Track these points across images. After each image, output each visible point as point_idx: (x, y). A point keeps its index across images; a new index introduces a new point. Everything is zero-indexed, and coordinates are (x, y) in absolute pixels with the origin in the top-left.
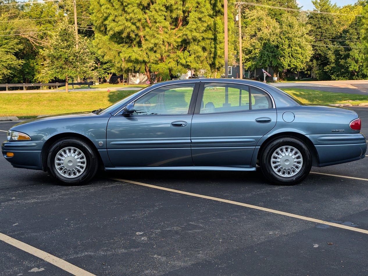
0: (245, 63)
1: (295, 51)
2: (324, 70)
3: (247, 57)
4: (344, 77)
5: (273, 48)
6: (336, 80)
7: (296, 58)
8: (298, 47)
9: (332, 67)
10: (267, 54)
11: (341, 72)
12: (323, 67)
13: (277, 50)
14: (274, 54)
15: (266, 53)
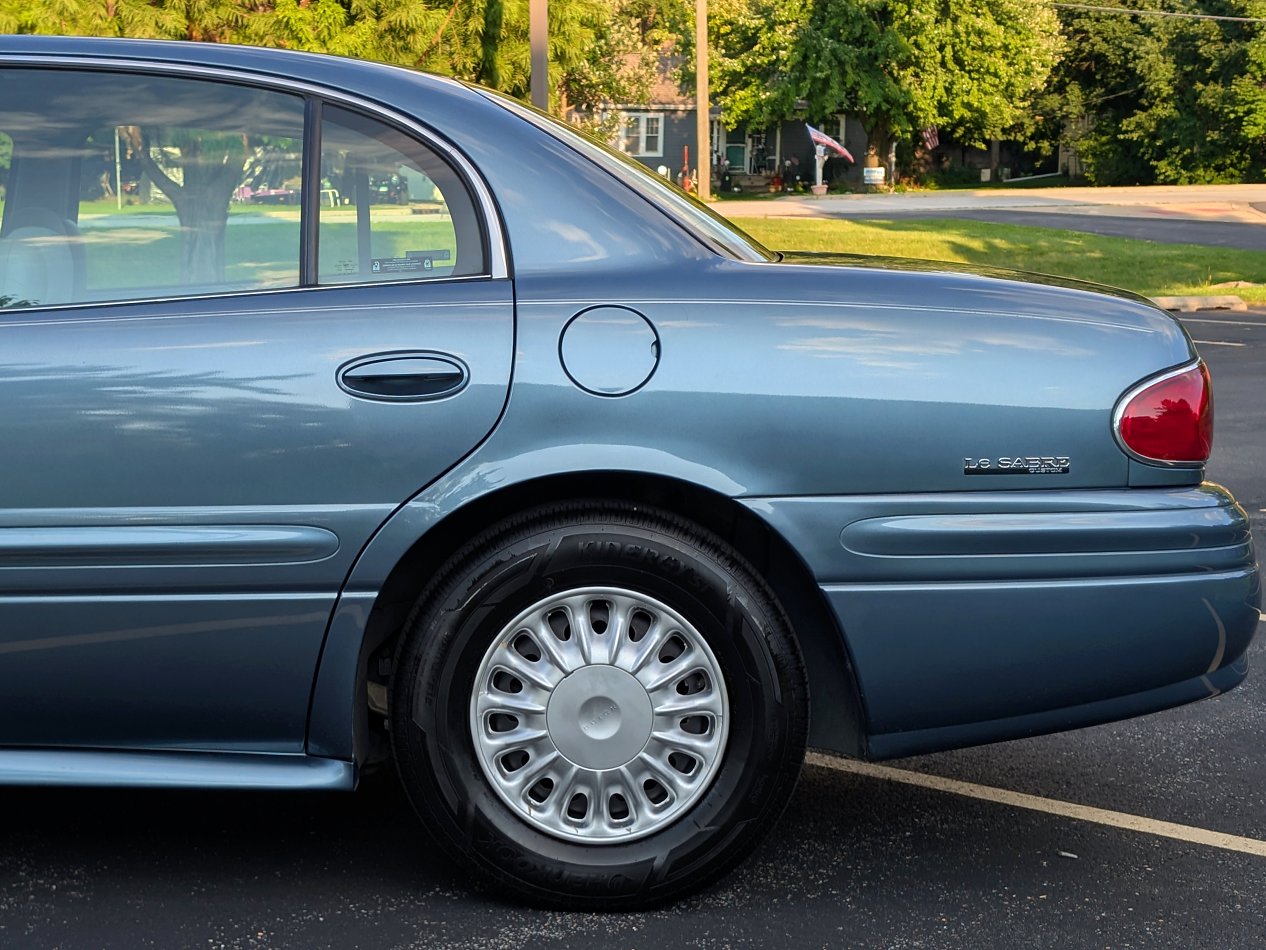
0: (725, 93)
1: (973, 38)
2: (1121, 137)
3: (735, 65)
4: (1219, 169)
5: (862, 19)
6: (1181, 184)
7: (978, 73)
8: (990, 18)
9: (1161, 122)
10: (833, 52)
11: (1202, 145)
12: (1117, 120)
13: (882, 31)
14: (865, 50)
15: (828, 43)
